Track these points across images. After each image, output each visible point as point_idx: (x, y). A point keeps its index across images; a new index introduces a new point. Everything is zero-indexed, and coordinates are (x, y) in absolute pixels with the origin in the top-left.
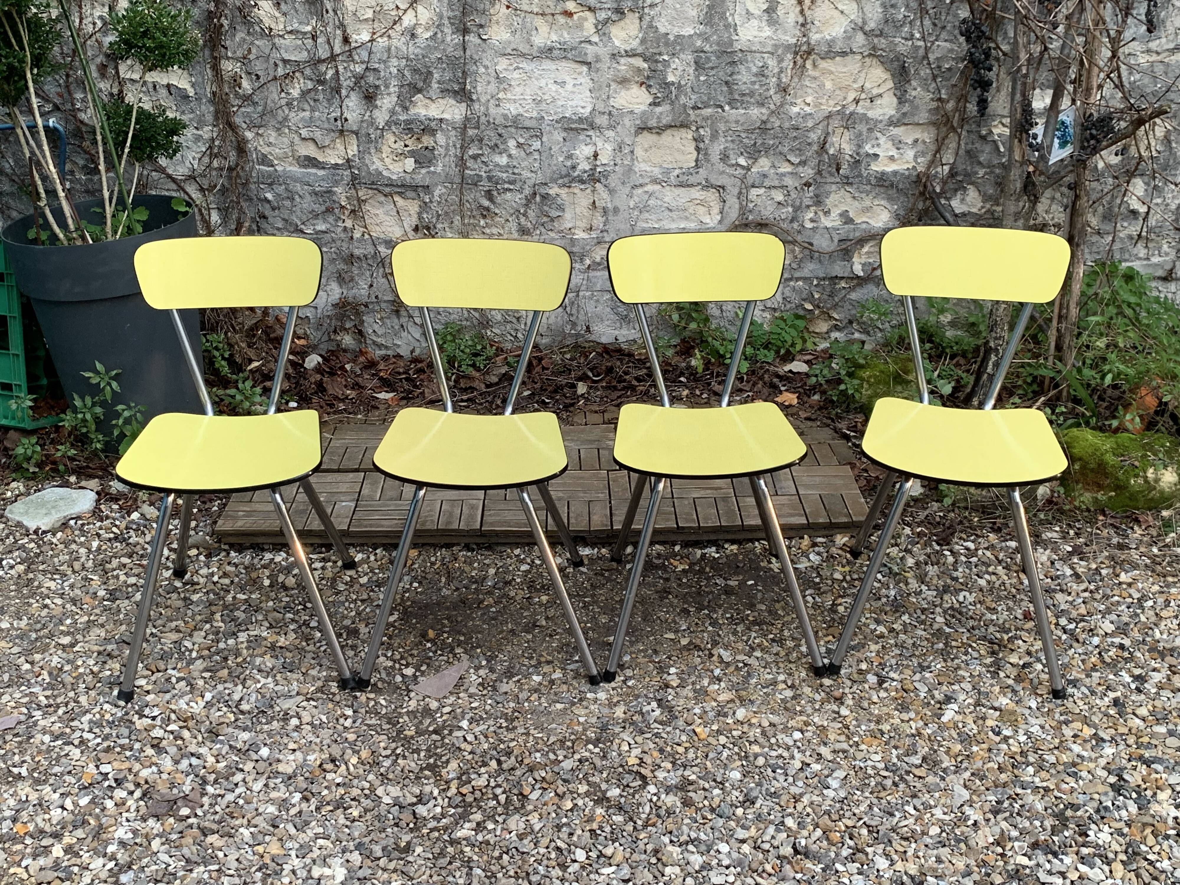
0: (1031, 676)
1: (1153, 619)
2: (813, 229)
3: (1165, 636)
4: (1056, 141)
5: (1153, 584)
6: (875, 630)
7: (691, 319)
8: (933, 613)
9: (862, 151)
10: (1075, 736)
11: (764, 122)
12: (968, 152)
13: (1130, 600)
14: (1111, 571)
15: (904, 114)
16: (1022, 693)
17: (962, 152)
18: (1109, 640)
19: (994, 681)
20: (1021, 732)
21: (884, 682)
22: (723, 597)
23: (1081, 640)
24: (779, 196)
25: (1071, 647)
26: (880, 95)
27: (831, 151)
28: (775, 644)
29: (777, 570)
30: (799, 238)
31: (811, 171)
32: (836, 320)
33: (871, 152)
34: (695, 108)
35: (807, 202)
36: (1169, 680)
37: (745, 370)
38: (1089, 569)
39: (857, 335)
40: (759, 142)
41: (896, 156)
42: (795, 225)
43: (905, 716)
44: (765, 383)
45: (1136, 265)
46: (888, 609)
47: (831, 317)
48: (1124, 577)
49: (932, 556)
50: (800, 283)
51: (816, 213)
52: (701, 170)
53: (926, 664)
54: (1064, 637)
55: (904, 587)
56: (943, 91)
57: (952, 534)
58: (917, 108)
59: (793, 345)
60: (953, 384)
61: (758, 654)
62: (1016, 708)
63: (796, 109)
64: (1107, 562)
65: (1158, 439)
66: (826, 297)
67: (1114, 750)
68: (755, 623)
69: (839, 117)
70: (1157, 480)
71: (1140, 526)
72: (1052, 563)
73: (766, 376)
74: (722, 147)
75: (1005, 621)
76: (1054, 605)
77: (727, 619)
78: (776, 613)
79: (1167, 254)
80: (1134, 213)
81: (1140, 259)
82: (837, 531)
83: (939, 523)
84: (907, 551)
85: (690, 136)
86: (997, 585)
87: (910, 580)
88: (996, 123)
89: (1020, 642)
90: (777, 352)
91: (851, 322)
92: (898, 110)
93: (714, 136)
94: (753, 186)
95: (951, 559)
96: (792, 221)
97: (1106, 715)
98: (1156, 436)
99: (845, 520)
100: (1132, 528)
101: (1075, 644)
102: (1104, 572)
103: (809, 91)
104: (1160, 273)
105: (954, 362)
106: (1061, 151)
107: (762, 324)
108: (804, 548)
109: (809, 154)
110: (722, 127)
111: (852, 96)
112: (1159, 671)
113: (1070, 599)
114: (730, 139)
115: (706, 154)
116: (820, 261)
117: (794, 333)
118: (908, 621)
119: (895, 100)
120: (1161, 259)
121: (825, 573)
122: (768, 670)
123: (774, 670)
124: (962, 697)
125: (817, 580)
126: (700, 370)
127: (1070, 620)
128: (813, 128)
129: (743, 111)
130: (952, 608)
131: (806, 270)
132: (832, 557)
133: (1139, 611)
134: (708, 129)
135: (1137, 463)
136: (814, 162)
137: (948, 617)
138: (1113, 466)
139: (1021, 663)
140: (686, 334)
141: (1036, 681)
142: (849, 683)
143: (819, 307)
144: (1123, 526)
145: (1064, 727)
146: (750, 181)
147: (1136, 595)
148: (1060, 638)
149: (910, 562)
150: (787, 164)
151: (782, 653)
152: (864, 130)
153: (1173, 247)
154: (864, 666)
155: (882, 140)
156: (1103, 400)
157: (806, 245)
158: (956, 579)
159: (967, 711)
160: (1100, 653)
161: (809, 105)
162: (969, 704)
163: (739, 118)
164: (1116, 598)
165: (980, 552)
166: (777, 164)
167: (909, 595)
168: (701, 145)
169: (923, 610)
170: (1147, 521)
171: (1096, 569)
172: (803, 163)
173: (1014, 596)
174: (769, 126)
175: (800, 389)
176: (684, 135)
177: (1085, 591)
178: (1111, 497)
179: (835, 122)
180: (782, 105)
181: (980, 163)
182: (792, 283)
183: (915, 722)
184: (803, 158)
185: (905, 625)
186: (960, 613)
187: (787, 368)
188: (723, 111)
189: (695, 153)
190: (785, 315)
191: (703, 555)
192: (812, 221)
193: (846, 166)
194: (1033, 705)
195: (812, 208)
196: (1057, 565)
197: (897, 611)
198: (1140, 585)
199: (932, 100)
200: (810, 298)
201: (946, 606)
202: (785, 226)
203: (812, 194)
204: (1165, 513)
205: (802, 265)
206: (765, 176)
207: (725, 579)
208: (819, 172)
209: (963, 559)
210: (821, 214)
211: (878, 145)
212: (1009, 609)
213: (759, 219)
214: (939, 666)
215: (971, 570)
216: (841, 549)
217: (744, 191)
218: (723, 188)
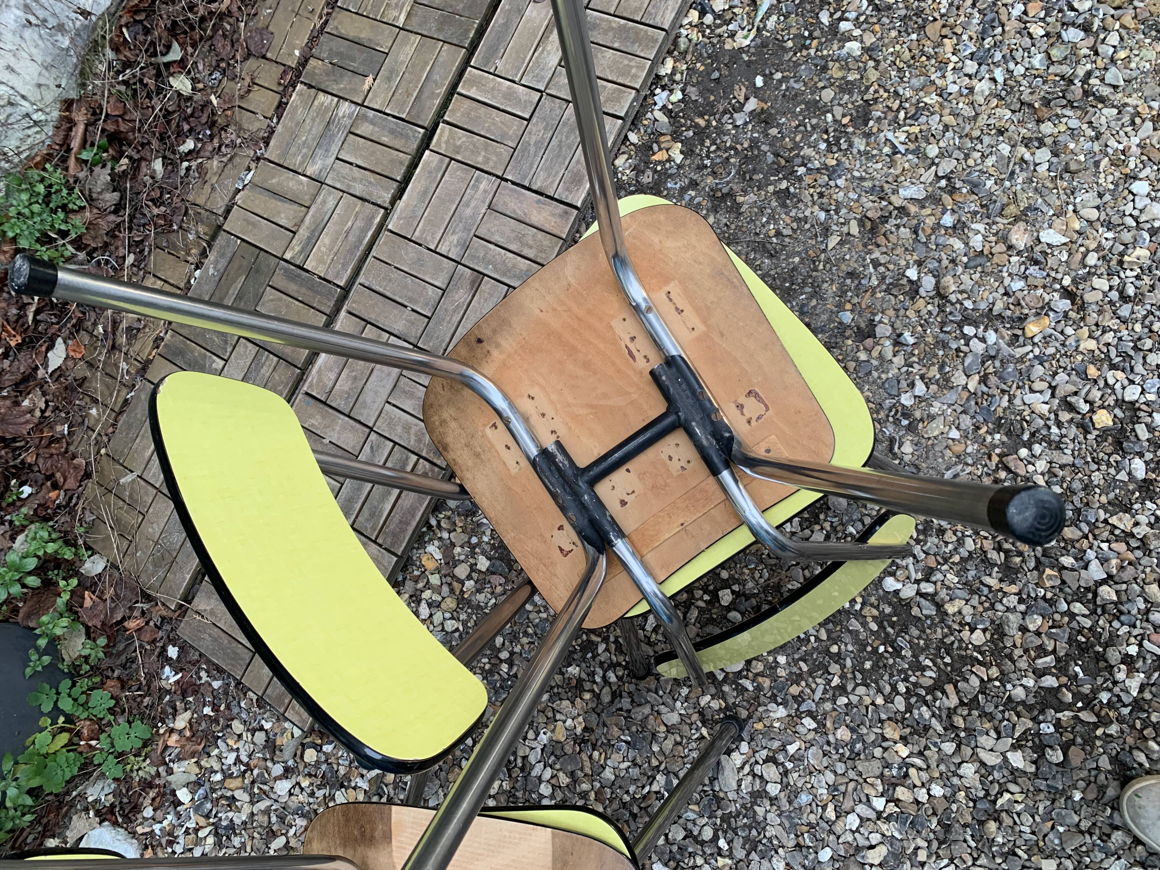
78: (848, 83)
151: (949, 119)
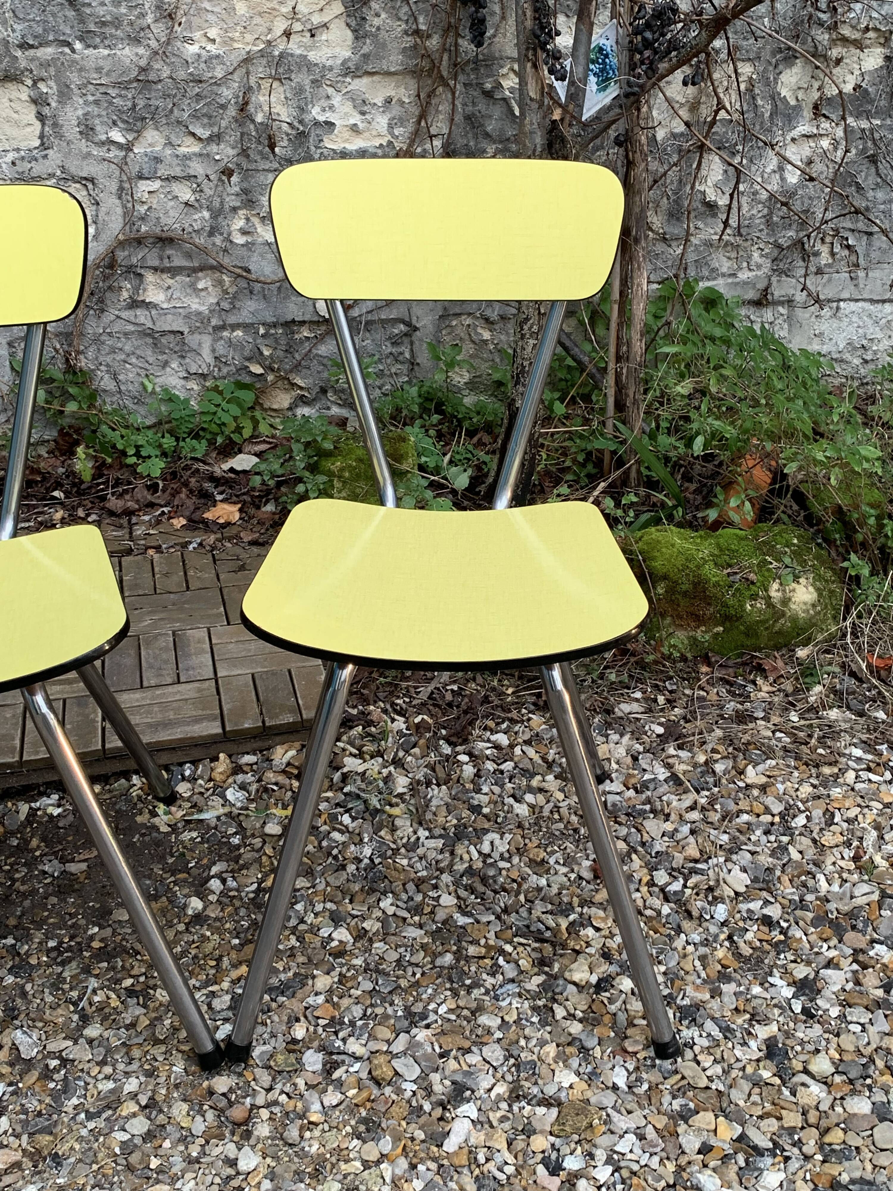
0: (613, 1008)
1: (811, 853)
2: (246, 245)
3: (835, 888)
4: (593, 79)
5: (801, 782)
6: (330, 938)
7: (68, 397)
8: (436, 887)
9: (307, 118)
10: (705, 1149)
11: (143, 70)
12: (468, 118)
13: (768, 818)
14: (730, 763)
15: (366, 57)
16: (597, 1052)
17: (458, 118)
18: (743, 907)
19: (544, 1033)
20: (601, 1155)
21: (336, 1065)
22: (54, 900)
23: (695, 913)
24: (185, 193)
25: (679, 930)
26: (325, 26)
27: (259, 118)
28: (132, 1001)
29: (164, 829)
30: (226, 261)
31: (231, 152)
32: (301, 388)
33: (321, 118)
34: (24, 46)
35: (232, 201)
36: (858, 983)
37: (158, 473)
38: (695, 765)
39: (335, 410)
40: (141, 103)
41: (361, 126)
42: (218, 240)
43: (372, 1152)
44: (191, 491)
45: (720, 285)
46: (357, 887)
47: (293, 385)
48: (752, 775)
49: (438, 768)
50: (239, 333)
51: (248, 219)
52: (50, 152)
53: (418, 1008)
54: (666, 910)
55: (388, 837)
56: (421, 19)
57: (471, 723)
58: (384, 45)
59: (238, 430)
60: (470, 472)
61: (93, 1031)
62: (589, 1094)
63: (193, 49)
64: (721, 748)
65: (780, 533)
66: (280, 353)
67: (782, 1176)
68: (102, 954)
69: (264, 61)
70: (786, 601)
71: (766, 677)
72: (635, 759)
73: (193, 480)
74: (80, 112)
75: (562, 887)
76: (643, 844)
77: (49, 951)
79: (759, 267)
80: (711, 207)
81: (723, 275)
82: (278, 739)
83: (450, 705)
84: (398, 763)
85: (24, 97)
86: (546, 813)
87: (398, 822)
88: (505, 71)
89: (590, 932)
90: (211, 443)
91: (324, 391)
92: (355, 50)
93: (65, 94)
94: (141, 177)
95: (469, 770)
96: (211, 234)
97: (758, 1083)
98: (776, 529)
99: (289, 718)
100: (754, 682)
101: (686, 925)
102: (719, 768)
103: (211, 17)
104: (751, 295)
105: (475, 440)
106: (602, 95)
107: (187, 401)
108: (218, 777)
109: (224, 123)
110: (75, 79)
111: (280, 26)
112: (837, 967)
113: (669, 827)
114: (91, 98)
115: (55, 125)
116: (264, 297)
117: (235, 411)
118: (391, 911)
119: (349, 33)
120: (750, 274)
121: (252, 823)
122: (108, 1070)
123: (121, 1066)
124: (486, 1081)
125: (236, 841)
126: (87, 476)
127: (673, 873)
128: (225, 80)
129: (106, 52)
130: (470, 871)
131: (245, 313)
132: (266, 790)
133: (785, 839)
134: (52, 83)
135: (752, 576)
136: (233, 137)
137: (463, 893)
138: (717, 584)
139: (594, 979)
140: (65, 422)
141: (622, 1017)
142: (265, 1079)
143: (272, 370)
144: (740, 681)
145: (682, 1128)
146: (134, 170)
147: (777, 808)
148: (659, 913)
149: (401, 783)
150: (190, 140)
151: (144, 1022)
152: (307, 82)
153: (766, 256)
154: (300, 1032)
155: (337, 100)
156: (690, 480)
157: (239, 271)
158: (476, 809)
159: (494, 1117)
160: (730, 938)
161: (213, 41)
162: (500, 1098)
163: (101, 63)
164: (745, 817)
165: (518, 751)
166: (176, 141)
167: (396, 852)
168: (46, 111)
169: (419, 883)
170: (775, 669)
171: (706, 763)
172: (216, 138)
173: (576, 830)
174: (152, 76)
175: (245, 497)
176: (15, 94)
177: (693, 808)
178: (718, 634)
179: (259, 70)
180: (168, 43)
181: (487, 135)
182: (226, 334)
183: (392, 1162)
184: (216, 130)
185: (384, 920)
186: (484, 880)
187: (226, 466)
188: (73, 51)
189: (38, 125)
190: (221, 384)
191: (33, 812)
192: (244, 232)
193: (285, 143)
194: (620, 1078)
195: (241, 212)
196: (643, 762)
197: (372, 890)
198: (781, 787)
199: (406, 33)
200: (257, 356)
201: (461, 867)
202: (201, 240)
203: (237, 189)
204: (802, 653)
205: (238, 304)
206: (157, 160)
207: (63, 861)
208: (244, 153)
209: (490, 766)
210: (256, 220)
211: (331, 107)
212: (569, 861)
213: (158, 230)
214: (442, 1010)
215: (502, 786)
216: (284, 772)
217: (127, 185)
218: (92, 180)
